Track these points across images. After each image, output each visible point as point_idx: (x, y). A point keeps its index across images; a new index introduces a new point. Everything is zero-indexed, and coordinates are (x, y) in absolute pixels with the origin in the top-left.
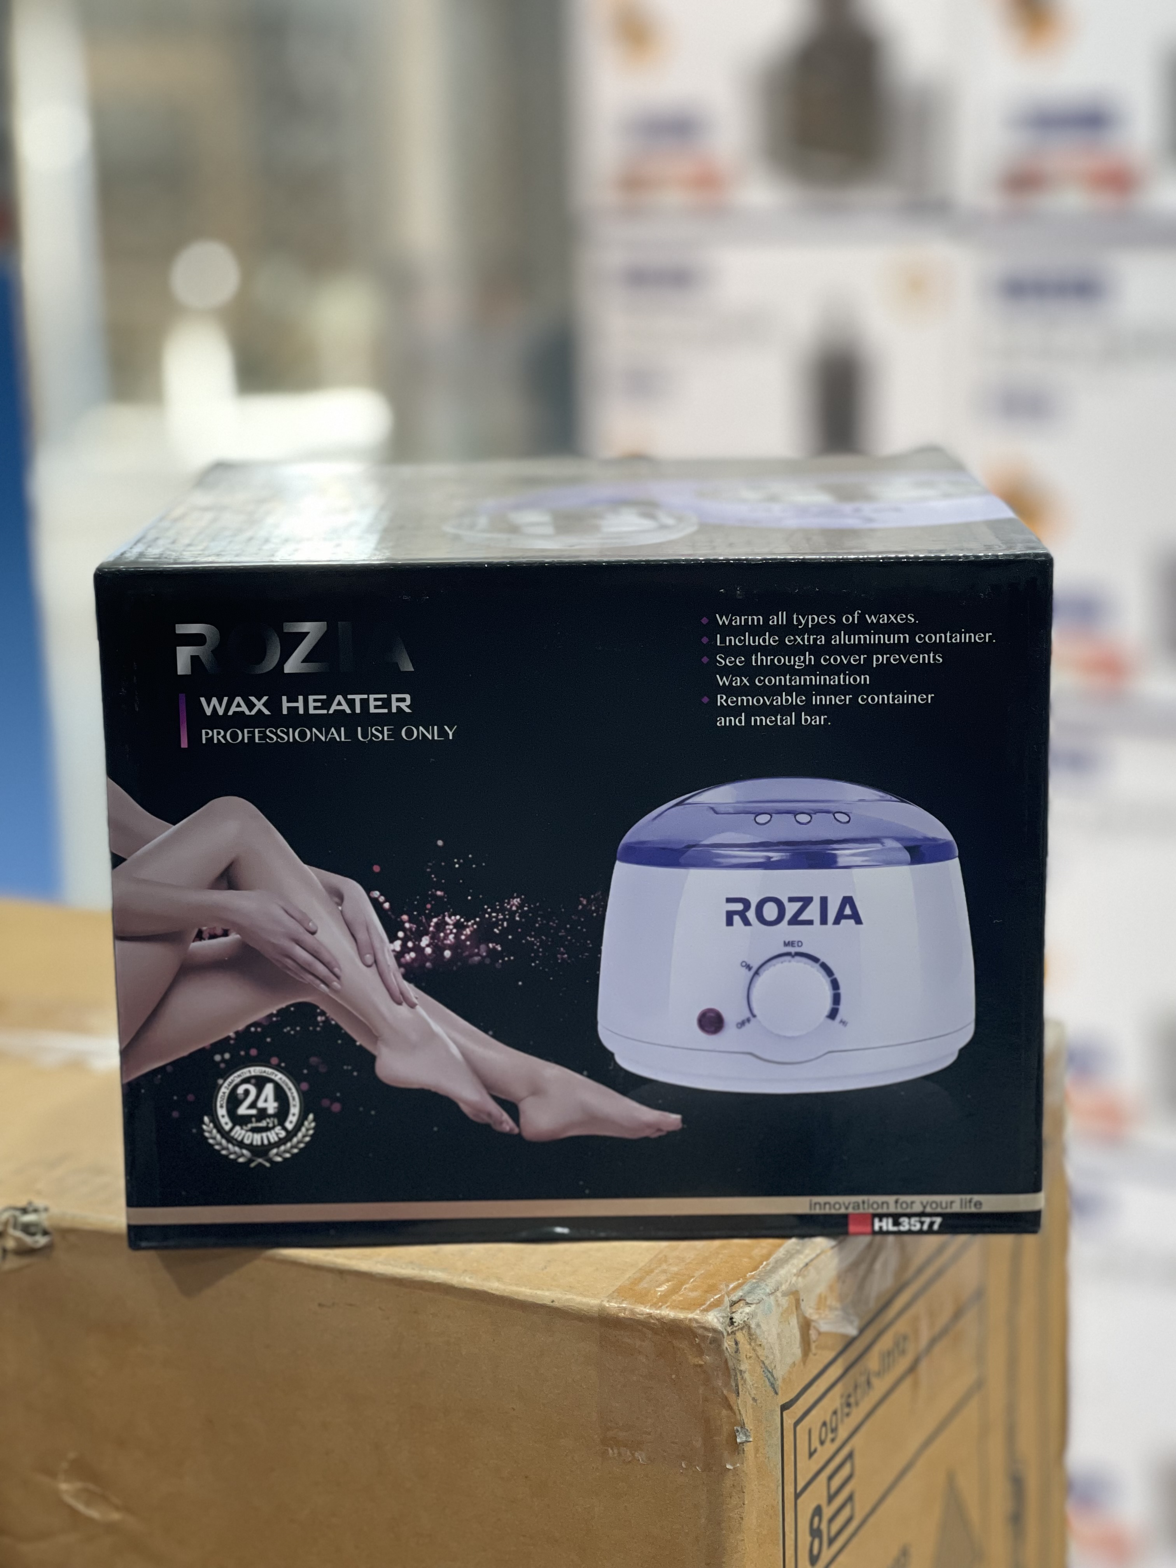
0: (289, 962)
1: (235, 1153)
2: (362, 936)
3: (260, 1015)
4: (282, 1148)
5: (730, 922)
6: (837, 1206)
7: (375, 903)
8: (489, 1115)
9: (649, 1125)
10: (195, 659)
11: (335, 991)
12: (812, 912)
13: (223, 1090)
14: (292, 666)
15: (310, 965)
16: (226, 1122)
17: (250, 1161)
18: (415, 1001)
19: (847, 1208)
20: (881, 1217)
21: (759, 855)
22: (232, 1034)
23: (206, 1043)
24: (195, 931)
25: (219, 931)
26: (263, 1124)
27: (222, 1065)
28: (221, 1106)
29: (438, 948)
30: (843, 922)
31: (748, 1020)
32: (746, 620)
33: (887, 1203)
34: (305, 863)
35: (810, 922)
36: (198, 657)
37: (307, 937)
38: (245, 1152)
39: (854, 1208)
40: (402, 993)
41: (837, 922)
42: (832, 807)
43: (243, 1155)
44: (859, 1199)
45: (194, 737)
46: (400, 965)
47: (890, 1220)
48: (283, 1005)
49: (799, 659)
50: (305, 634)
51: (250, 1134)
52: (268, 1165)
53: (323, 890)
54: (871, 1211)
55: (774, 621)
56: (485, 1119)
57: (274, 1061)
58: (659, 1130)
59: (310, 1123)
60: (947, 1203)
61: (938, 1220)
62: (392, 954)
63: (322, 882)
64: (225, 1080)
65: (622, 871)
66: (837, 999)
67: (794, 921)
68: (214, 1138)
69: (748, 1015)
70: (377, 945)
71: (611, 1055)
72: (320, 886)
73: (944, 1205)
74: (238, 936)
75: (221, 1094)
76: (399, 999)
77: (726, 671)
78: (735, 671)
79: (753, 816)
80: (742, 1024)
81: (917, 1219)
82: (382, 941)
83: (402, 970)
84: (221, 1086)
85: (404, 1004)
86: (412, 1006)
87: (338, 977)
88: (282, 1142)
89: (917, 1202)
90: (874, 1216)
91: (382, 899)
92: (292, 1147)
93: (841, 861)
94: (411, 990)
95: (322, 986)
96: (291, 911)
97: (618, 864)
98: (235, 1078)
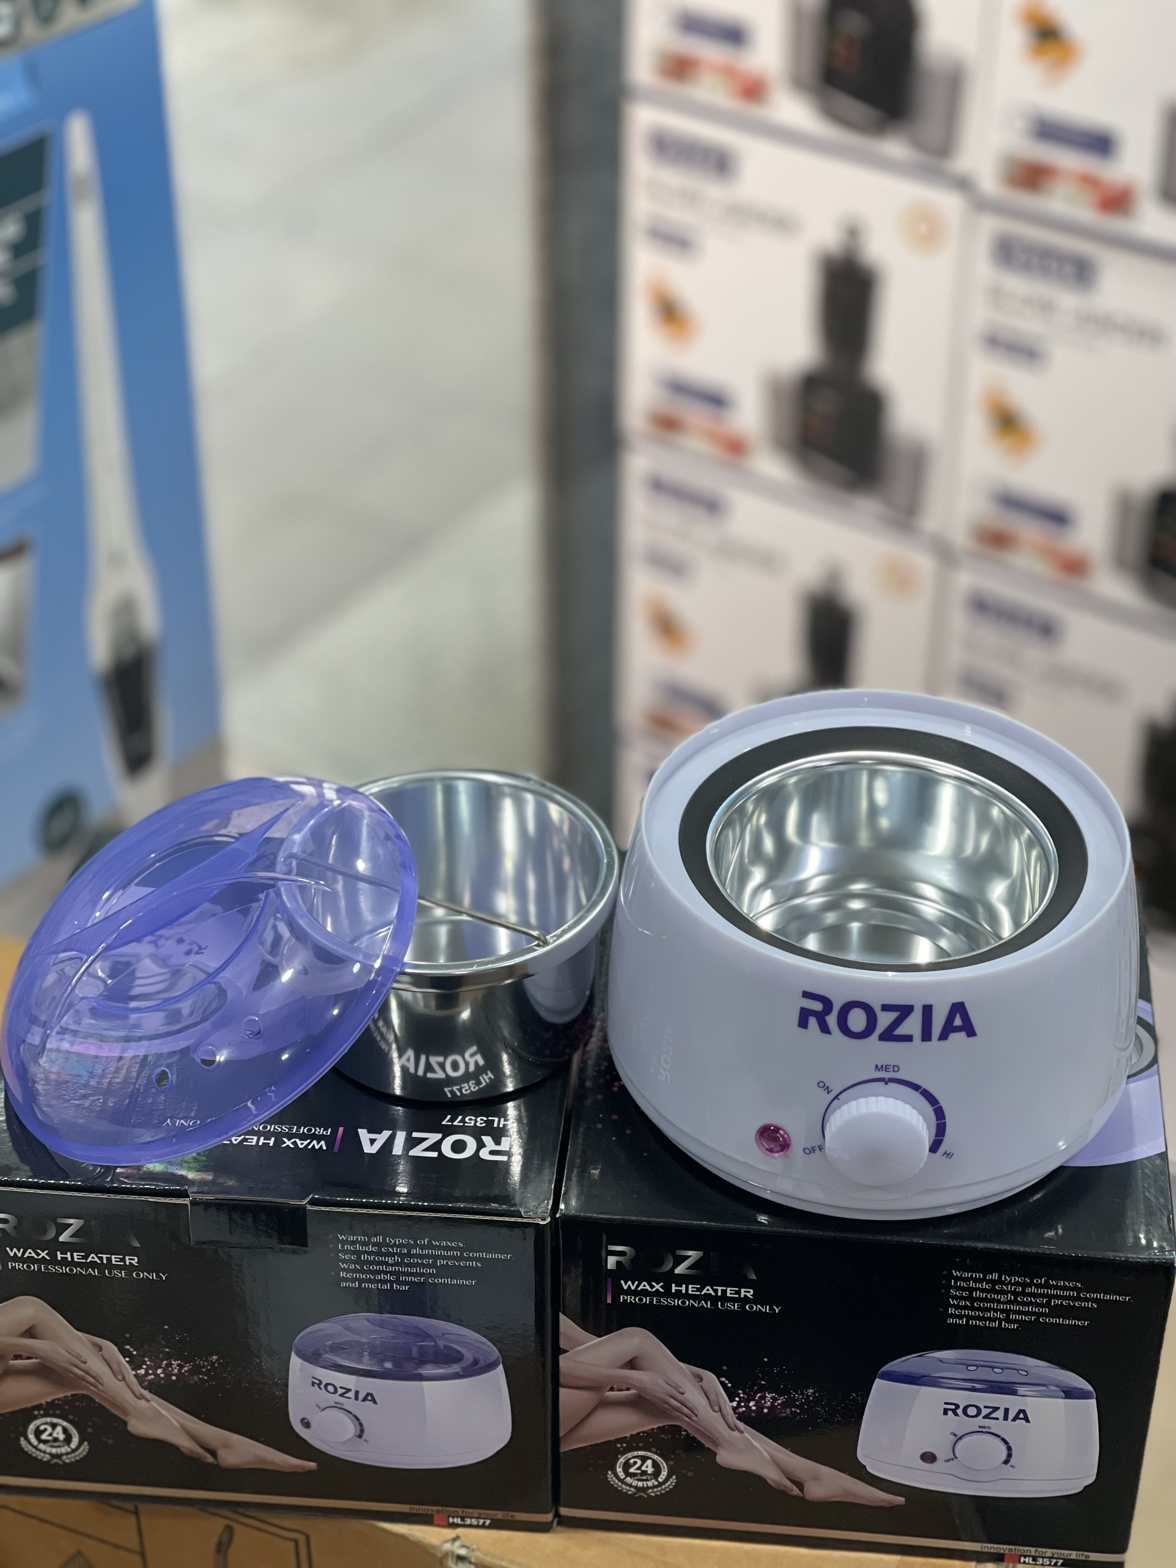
0: (666, 1406)
1: (626, 1489)
2: (713, 1398)
3: (647, 1428)
4: (655, 1490)
5: (945, 1412)
6: (999, 1549)
7: (722, 1383)
8: (785, 1486)
9: (884, 1501)
10: (618, 1263)
11: (694, 1421)
12: (1000, 1414)
13: (621, 1460)
14: (678, 1270)
15: (679, 1408)
16: (622, 1475)
17: (635, 1494)
18: (743, 1430)
19: (1004, 1551)
20: (1025, 1557)
21: (969, 1385)
22: (628, 1435)
23: (612, 1438)
24: (610, 1387)
25: (624, 1388)
26: (645, 1478)
27: (621, 1449)
28: (619, 1467)
29: (760, 1407)
30: (1018, 1421)
31: (953, 1459)
32: (972, 1275)
33: (1030, 1551)
34: (680, 1360)
35: (997, 1419)
36: (621, 1262)
37: (679, 1396)
38: (632, 1489)
39: (1009, 1551)
40: (735, 1426)
41: (1014, 1420)
42: (1017, 1367)
43: (631, 1491)
44: (1013, 1547)
45: (615, 1298)
46: (735, 1413)
47: (1031, 1559)
48: (661, 1425)
49: (1004, 1297)
50: (689, 1257)
51: (636, 1482)
52: (646, 1496)
53: (692, 1376)
54: (1019, 1553)
55: (989, 1277)
56: (783, 1488)
57: (654, 1449)
58: (890, 1503)
59: (673, 1480)
60: (1067, 1554)
61: (1061, 1561)
62: (731, 1408)
63: (689, 1371)
64: (622, 1456)
65: (879, 1384)
66: (1009, 1455)
67: (987, 1417)
68: (614, 1482)
69: (952, 1456)
70: (722, 1403)
71: (865, 1467)
72: (689, 1373)
73: (1065, 1555)
74: (635, 1391)
75: (619, 1462)
76: (733, 1428)
77: (955, 1297)
78: (962, 1298)
79: (966, 1366)
80: (949, 1460)
81: (1048, 1559)
82: (725, 1401)
83: (737, 1415)
84: (620, 1458)
85: (736, 1431)
86: (741, 1432)
87: (696, 1415)
88: (654, 1487)
89: (1049, 1552)
90: (1021, 1556)
91: (727, 1382)
92: (662, 1490)
93: (1020, 1393)
94: (741, 1425)
95: (686, 1418)
96: (669, 1382)
97: (877, 1379)
98: (629, 1455)
